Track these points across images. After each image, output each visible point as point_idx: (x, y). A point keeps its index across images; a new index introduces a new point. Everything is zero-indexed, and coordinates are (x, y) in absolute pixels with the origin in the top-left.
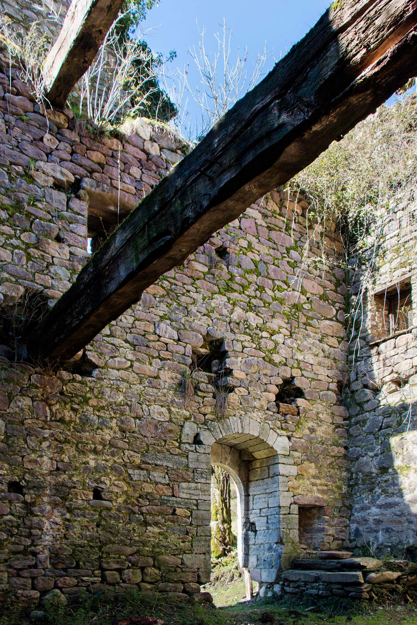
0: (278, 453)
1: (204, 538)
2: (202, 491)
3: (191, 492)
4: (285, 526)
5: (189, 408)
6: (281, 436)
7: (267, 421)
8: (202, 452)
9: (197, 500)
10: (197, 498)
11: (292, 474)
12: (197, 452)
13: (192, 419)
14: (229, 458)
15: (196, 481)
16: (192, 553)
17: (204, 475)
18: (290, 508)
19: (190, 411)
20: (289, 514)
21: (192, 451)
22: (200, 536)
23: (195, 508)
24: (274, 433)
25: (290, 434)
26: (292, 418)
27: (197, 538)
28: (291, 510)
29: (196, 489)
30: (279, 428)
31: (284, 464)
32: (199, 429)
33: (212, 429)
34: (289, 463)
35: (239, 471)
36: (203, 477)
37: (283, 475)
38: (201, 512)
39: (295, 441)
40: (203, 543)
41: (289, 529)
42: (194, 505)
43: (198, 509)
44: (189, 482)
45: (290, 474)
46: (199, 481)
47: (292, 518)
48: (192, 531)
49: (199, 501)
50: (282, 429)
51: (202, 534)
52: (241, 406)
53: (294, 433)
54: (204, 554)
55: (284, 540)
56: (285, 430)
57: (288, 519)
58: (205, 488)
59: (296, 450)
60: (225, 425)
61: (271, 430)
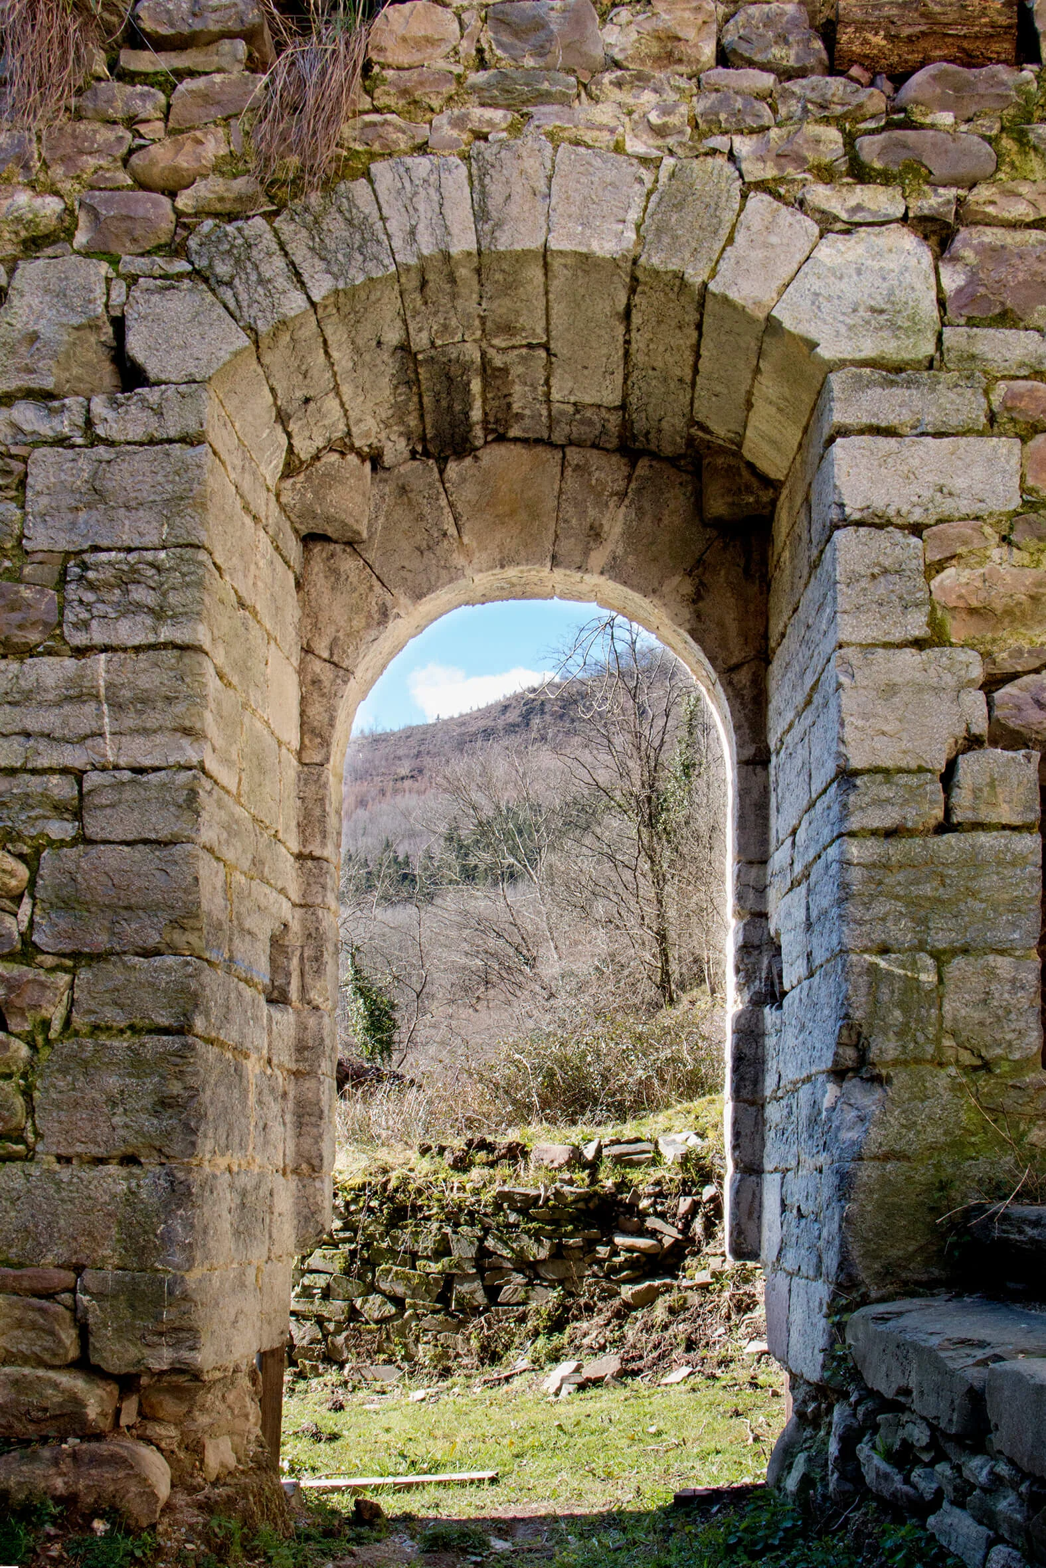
0: (826, 352)
1: (120, 1044)
2: (118, 706)
3: (31, 725)
4: (901, 932)
5: (58, 171)
6: (850, 229)
7: (719, 142)
8: (136, 432)
9: (79, 775)
10: (74, 757)
11: (965, 506)
12: (95, 441)
13: (81, 238)
14: (615, 521)
15: (79, 639)
16: (29, 1157)
17: (139, 594)
18: (948, 777)
19: (66, 186)
20: (946, 826)
21: (61, 442)
22: (96, 1029)
23: (60, 829)
24: (786, 215)
25: (935, 201)
26: (960, 88)
27: (69, 1044)
28: (963, 797)
29: (78, 695)
30: (825, 174)
31: (889, 432)
32: (119, 288)
33: (223, 269)
34: (931, 419)
35: (696, 598)
36: (132, 609)
37: (877, 522)
38: (111, 857)
39: (995, 253)
40: (112, 1082)
41: (940, 958)
42: (59, 808)
43: (83, 839)
44: (29, 651)
45: (948, 506)
46: (98, 635)
47: (974, 862)
48: (30, 994)
49: (93, 779)
50: (860, 173)
51: (114, 1017)
52: (478, 78)
53: (983, 192)
54: (129, 1160)
55: (885, 1048)
56: (886, 178)
57: (934, 869)
58: (144, 682)
59: (1006, 319)
60: (335, 225)
61: (758, 201)
